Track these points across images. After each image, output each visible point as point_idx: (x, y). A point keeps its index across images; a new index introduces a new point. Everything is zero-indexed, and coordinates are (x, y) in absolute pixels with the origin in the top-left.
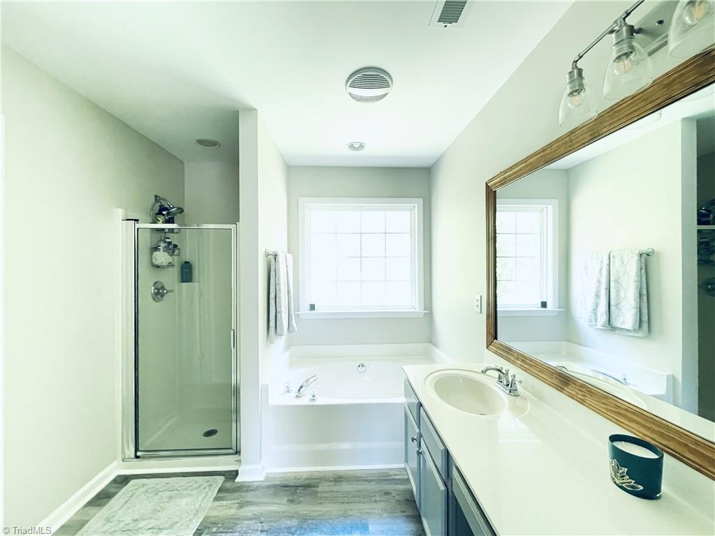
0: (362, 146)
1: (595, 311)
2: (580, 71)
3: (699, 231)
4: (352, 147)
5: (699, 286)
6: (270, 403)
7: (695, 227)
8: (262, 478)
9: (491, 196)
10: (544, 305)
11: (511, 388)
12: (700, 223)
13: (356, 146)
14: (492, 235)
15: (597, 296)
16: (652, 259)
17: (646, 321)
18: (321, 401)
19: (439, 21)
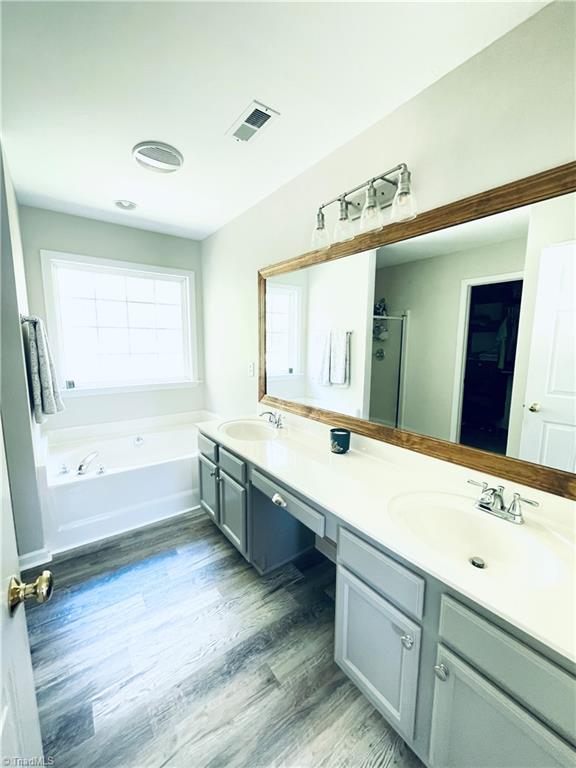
0: (132, 206)
1: (322, 373)
2: (323, 216)
3: (375, 319)
4: (119, 204)
5: (373, 355)
6: (49, 485)
7: (372, 316)
8: (50, 559)
9: (262, 282)
10: (291, 371)
11: (278, 424)
12: (375, 313)
13: (126, 204)
14: (262, 314)
15: (324, 362)
16: (353, 336)
17: (348, 378)
18: (109, 472)
19: (235, 135)
